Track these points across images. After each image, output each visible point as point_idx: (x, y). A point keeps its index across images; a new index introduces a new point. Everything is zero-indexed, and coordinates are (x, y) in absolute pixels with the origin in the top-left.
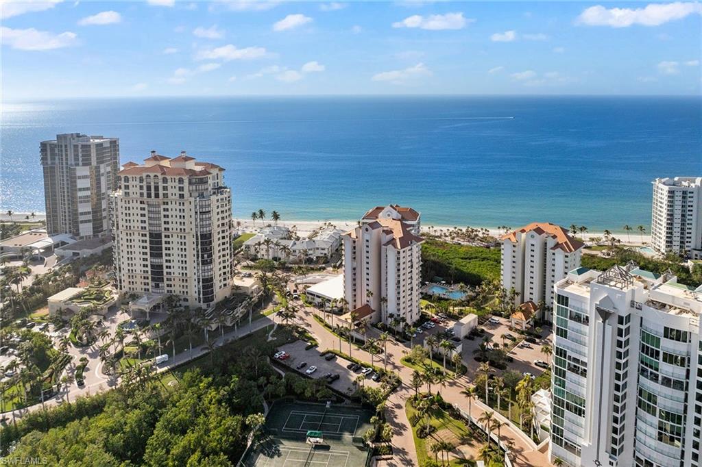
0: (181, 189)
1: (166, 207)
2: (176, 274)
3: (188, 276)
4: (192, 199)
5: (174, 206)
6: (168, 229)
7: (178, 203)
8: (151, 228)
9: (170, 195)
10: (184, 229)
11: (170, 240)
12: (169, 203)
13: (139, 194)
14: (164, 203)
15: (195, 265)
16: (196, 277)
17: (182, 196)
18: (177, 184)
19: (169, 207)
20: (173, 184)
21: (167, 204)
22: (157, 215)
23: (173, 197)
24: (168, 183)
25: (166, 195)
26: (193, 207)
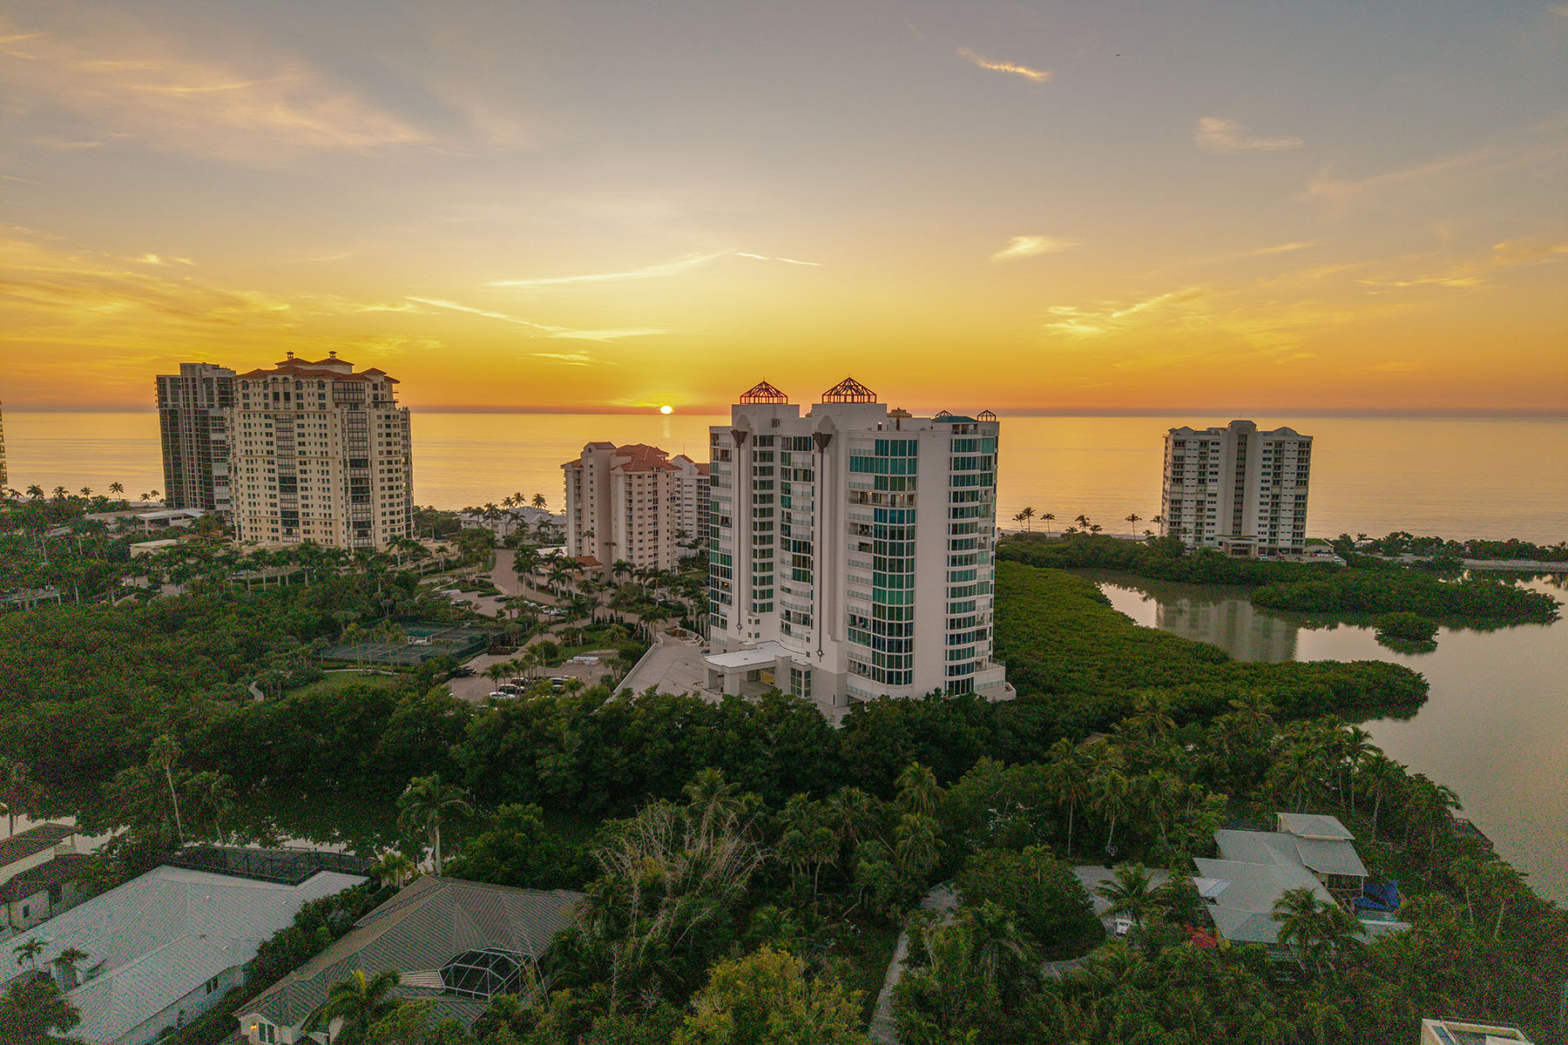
0: (322, 396)
1: (300, 421)
2: (317, 516)
3: (332, 518)
4: (338, 411)
5: (311, 421)
6: (304, 453)
7: (317, 416)
9: (305, 405)
10: (326, 452)
11: (307, 468)
12: (306, 416)
13: (263, 405)
14: (298, 417)
15: (343, 502)
16: (345, 520)
17: (322, 406)
18: (315, 389)
19: (305, 421)
20: (311, 390)
21: (303, 417)
22: (289, 434)
23: (312, 409)
24: (304, 389)
25: (300, 406)
26: (338, 421)
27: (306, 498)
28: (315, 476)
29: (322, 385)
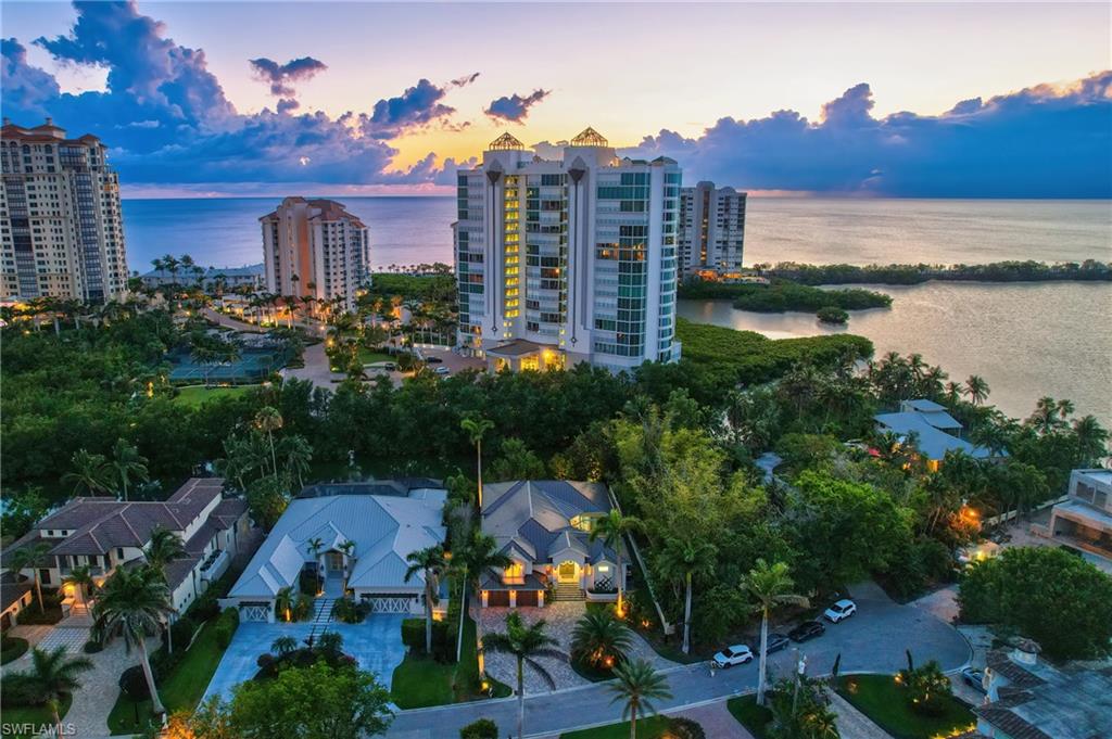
0: (50, 160)
1: (30, 183)
2: (53, 271)
3: (68, 272)
4: (66, 173)
5: (41, 183)
6: (37, 213)
7: (47, 179)
8: (13, 213)
9: (35, 168)
10: (59, 213)
11: (41, 227)
12: (36, 179)
14: (28, 179)
15: (77, 258)
16: (79, 274)
17: (51, 169)
18: (43, 153)
19: (35, 183)
20: (39, 154)
21: (32, 180)
22: (20, 196)
23: (40, 171)
24: (32, 153)
25: (29, 169)
26: (67, 183)
27: (42, 255)
28: (48, 234)
29: (49, 149)
